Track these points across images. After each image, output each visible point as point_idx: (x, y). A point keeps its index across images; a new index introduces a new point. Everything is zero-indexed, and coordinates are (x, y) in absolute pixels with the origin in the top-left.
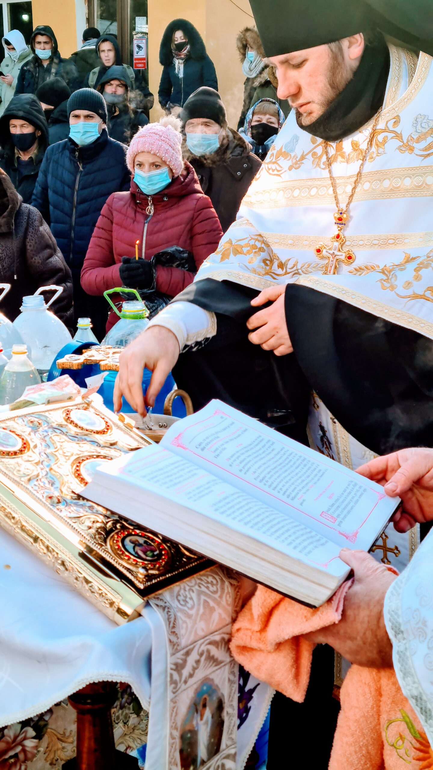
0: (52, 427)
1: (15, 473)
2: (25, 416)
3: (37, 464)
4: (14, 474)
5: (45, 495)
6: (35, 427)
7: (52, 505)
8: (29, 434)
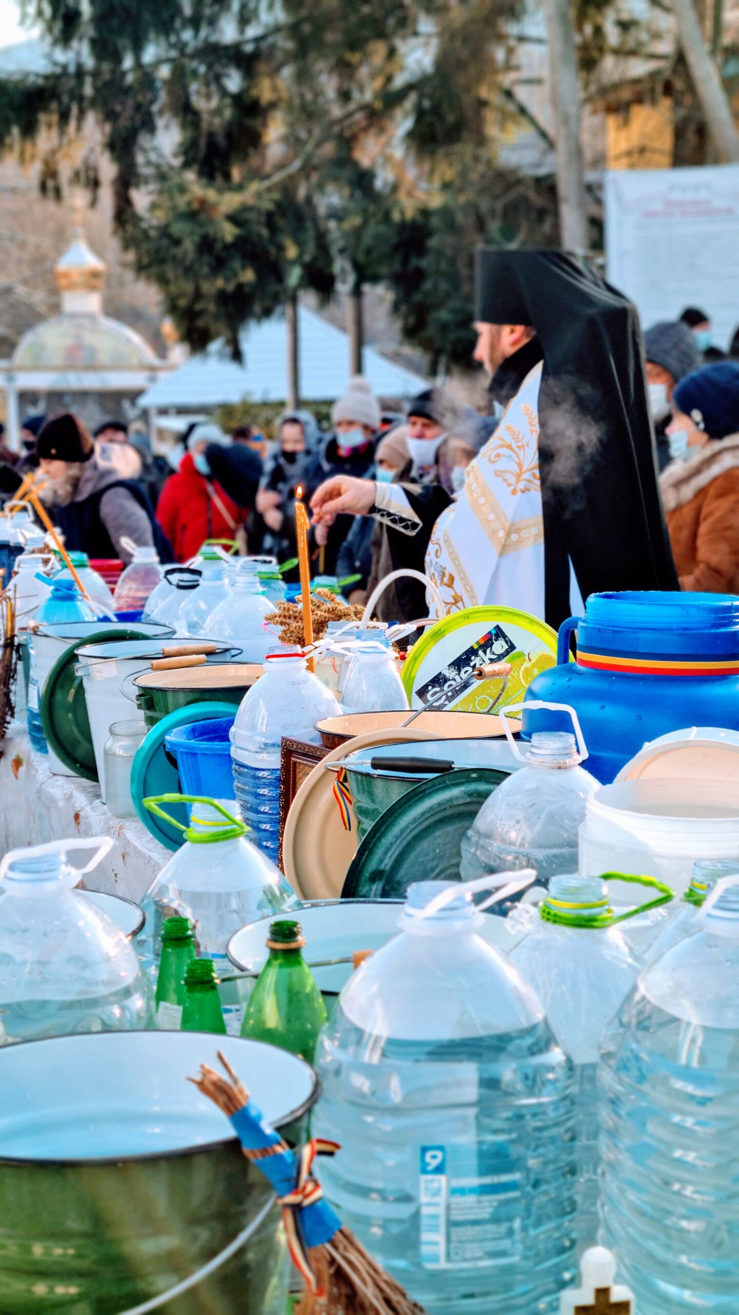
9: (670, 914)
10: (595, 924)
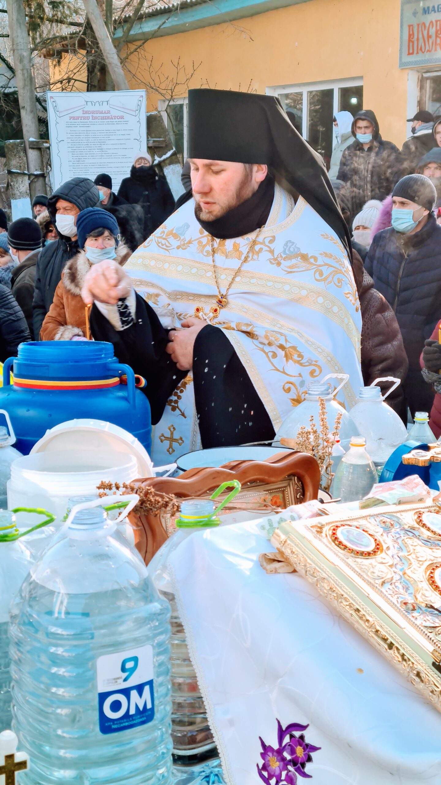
0: (403, 529)
1: (369, 574)
2: (377, 515)
3: (391, 566)
4: (368, 576)
5: (399, 600)
6: (387, 528)
7: (406, 612)
8: (382, 535)
9: (57, 530)
10: (7, 539)
